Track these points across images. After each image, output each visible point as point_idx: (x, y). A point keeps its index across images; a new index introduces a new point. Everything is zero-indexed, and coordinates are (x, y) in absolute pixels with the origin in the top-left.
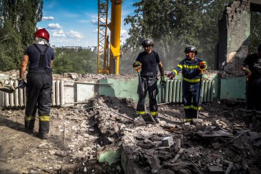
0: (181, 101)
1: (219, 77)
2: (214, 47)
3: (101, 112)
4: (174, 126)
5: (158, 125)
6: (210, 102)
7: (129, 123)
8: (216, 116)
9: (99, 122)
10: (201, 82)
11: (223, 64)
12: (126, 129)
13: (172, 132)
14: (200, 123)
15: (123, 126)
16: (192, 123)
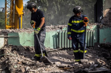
0: (71, 47)
1: (98, 28)
2: (93, 6)
3: (10, 58)
4: (67, 65)
5: (54, 66)
6: (92, 46)
7: (33, 65)
8: (97, 56)
9: (9, 66)
11: (101, 18)
12: (30, 70)
13: (65, 70)
14: (86, 62)
15: (28, 68)
16: (80, 62)
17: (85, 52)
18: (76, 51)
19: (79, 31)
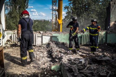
0: (89, 44)
1: (106, 33)
2: (104, 19)
3: (53, 48)
4: (85, 55)
5: (78, 54)
6: (102, 44)
7: (65, 53)
8: (105, 51)
9: (52, 52)
10: (98, 35)
11: (109, 27)
12: (64, 56)
13: (84, 57)
14: (97, 54)
15: (62, 54)
16: (94, 54)
17: (97, 47)
18: (92, 47)
19: (94, 35)
